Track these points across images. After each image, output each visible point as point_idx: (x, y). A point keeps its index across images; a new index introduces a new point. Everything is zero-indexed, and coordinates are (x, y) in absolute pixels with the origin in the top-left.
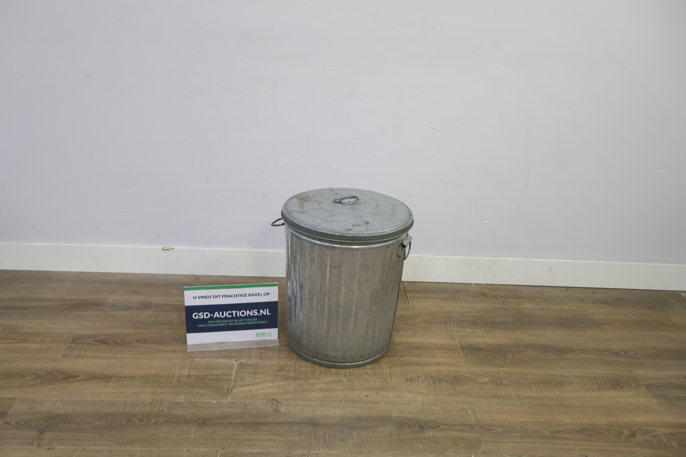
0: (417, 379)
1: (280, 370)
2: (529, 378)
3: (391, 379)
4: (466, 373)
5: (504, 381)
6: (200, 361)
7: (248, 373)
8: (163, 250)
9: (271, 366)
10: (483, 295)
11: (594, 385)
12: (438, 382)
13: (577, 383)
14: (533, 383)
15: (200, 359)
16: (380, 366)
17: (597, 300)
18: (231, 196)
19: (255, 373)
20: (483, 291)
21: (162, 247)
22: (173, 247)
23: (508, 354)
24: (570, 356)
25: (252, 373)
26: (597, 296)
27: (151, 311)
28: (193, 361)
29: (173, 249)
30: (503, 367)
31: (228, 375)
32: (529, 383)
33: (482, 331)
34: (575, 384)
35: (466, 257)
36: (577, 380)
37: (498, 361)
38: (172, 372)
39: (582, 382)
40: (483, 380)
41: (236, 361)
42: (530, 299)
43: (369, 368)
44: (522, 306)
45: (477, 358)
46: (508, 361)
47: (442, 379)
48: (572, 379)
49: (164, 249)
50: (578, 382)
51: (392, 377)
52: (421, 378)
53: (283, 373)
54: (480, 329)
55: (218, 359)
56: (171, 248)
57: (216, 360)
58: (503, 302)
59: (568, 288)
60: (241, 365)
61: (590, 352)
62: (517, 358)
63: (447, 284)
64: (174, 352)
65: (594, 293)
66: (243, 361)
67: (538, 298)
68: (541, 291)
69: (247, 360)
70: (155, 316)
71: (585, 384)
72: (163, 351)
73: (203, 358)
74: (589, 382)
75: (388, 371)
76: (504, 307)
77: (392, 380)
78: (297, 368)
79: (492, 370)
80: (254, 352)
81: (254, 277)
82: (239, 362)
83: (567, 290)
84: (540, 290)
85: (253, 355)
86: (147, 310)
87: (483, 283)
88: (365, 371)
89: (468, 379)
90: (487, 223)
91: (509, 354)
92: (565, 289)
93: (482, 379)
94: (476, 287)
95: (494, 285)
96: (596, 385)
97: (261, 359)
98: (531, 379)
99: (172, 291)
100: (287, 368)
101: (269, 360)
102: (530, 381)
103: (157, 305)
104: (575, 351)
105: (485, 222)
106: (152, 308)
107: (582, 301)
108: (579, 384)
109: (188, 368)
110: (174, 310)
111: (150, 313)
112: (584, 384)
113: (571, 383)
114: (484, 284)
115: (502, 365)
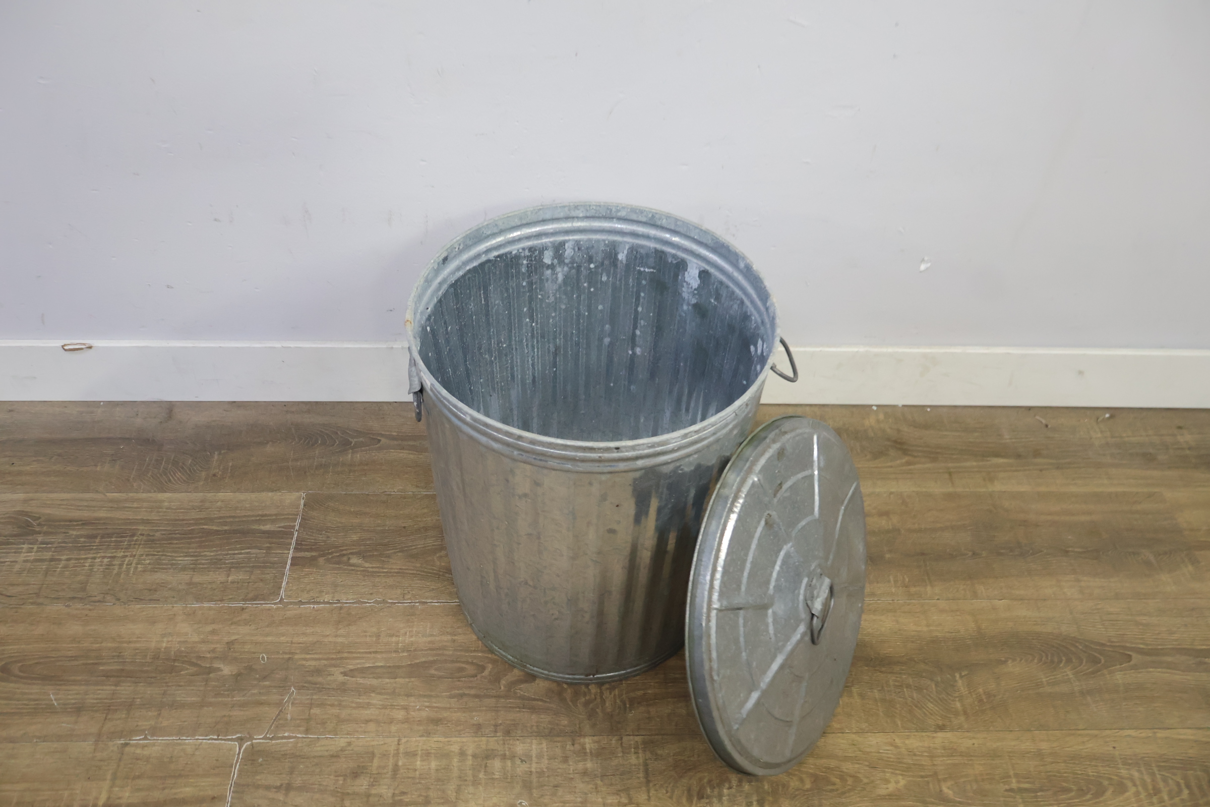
0: (716, 791)
1: (355, 775)
2: (1011, 773)
3: (648, 791)
4: (846, 759)
5: (945, 790)
6: (144, 747)
7: (268, 788)
8: (66, 350)
9: (332, 756)
10: (900, 446)
11: (1180, 791)
12: (771, 799)
13: (1135, 785)
14: (1021, 790)
15: (145, 738)
16: (621, 739)
17: (1188, 452)
18: (216, 220)
19: (288, 788)
20: (899, 431)
21: (60, 343)
22: (89, 342)
23: (957, 675)
24: (1120, 677)
25: (278, 788)
26: (1187, 438)
27: (35, 547)
28: (126, 745)
29: (90, 347)
30: (941, 728)
31: (214, 798)
32: (1011, 790)
33: (893, 590)
34: (1133, 790)
35: (862, 349)
36: (1136, 775)
37: (930, 705)
38: (66, 793)
39: (1148, 779)
40: (891, 787)
41: (241, 740)
42: (1019, 456)
43: (591, 752)
44: (998, 487)
45: (877, 694)
46: (958, 705)
47: (784, 786)
48: (1124, 772)
49: (66, 348)
50: (1138, 783)
51: (651, 785)
52: (727, 785)
53: (361, 786)
54: (889, 581)
55: (194, 735)
56: (84, 344)
57: (189, 741)
58: (950, 474)
59: (1115, 412)
60: (253, 756)
61: (1169, 659)
62: (981, 690)
63: (808, 408)
64: (78, 709)
65: (1180, 428)
66: (258, 739)
67: (1037, 454)
68: (1047, 426)
69: (271, 737)
70: (44, 566)
71: (1157, 791)
72: (50, 710)
73: (155, 731)
74: (1165, 780)
75: (641, 761)
76: (951, 490)
77: (649, 799)
78: (400, 763)
79: (915, 742)
80: (293, 703)
81: (317, 402)
82: (249, 743)
83: (1112, 417)
84: (1044, 421)
85: (289, 717)
86: (25, 546)
87: (900, 403)
88: (580, 766)
89: (850, 781)
90: (927, 269)
91: (961, 677)
92: (1107, 415)
93: (887, 781)
94: (881, 417)
95: (929, 410)
96: (1186, 792)
97: (307, 731)
98: (1016, 775)
99: (98, 469)
100: (376, 762)
101: (329, 733)
102: (1014, 785)
103: (54, 525)
104: (1130, 657)
105: (923, 267)
106: (40, 538)
107: (1149, 459)
108: (1140, 789)
109: (109, 777)
110: (97, 540)
111: (32, 556)
112: (1154, 788)
113: (1121, 788)
114: (904, 406)
115: (940, 723)
